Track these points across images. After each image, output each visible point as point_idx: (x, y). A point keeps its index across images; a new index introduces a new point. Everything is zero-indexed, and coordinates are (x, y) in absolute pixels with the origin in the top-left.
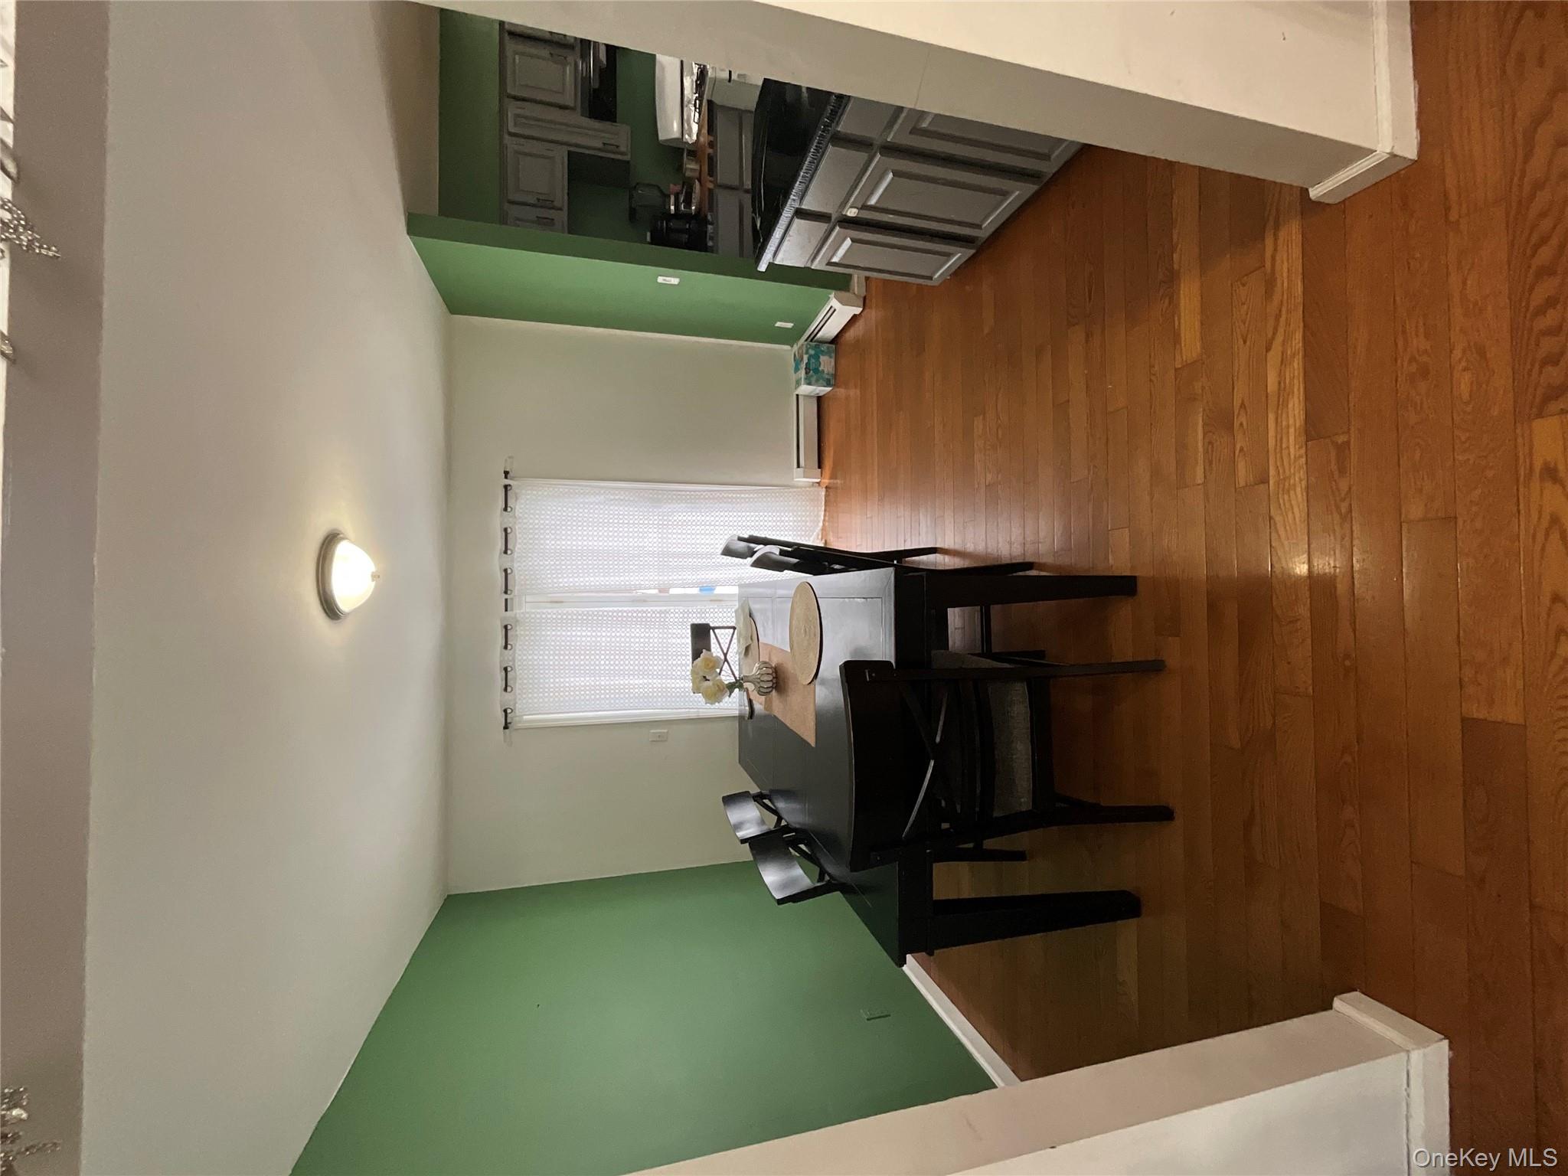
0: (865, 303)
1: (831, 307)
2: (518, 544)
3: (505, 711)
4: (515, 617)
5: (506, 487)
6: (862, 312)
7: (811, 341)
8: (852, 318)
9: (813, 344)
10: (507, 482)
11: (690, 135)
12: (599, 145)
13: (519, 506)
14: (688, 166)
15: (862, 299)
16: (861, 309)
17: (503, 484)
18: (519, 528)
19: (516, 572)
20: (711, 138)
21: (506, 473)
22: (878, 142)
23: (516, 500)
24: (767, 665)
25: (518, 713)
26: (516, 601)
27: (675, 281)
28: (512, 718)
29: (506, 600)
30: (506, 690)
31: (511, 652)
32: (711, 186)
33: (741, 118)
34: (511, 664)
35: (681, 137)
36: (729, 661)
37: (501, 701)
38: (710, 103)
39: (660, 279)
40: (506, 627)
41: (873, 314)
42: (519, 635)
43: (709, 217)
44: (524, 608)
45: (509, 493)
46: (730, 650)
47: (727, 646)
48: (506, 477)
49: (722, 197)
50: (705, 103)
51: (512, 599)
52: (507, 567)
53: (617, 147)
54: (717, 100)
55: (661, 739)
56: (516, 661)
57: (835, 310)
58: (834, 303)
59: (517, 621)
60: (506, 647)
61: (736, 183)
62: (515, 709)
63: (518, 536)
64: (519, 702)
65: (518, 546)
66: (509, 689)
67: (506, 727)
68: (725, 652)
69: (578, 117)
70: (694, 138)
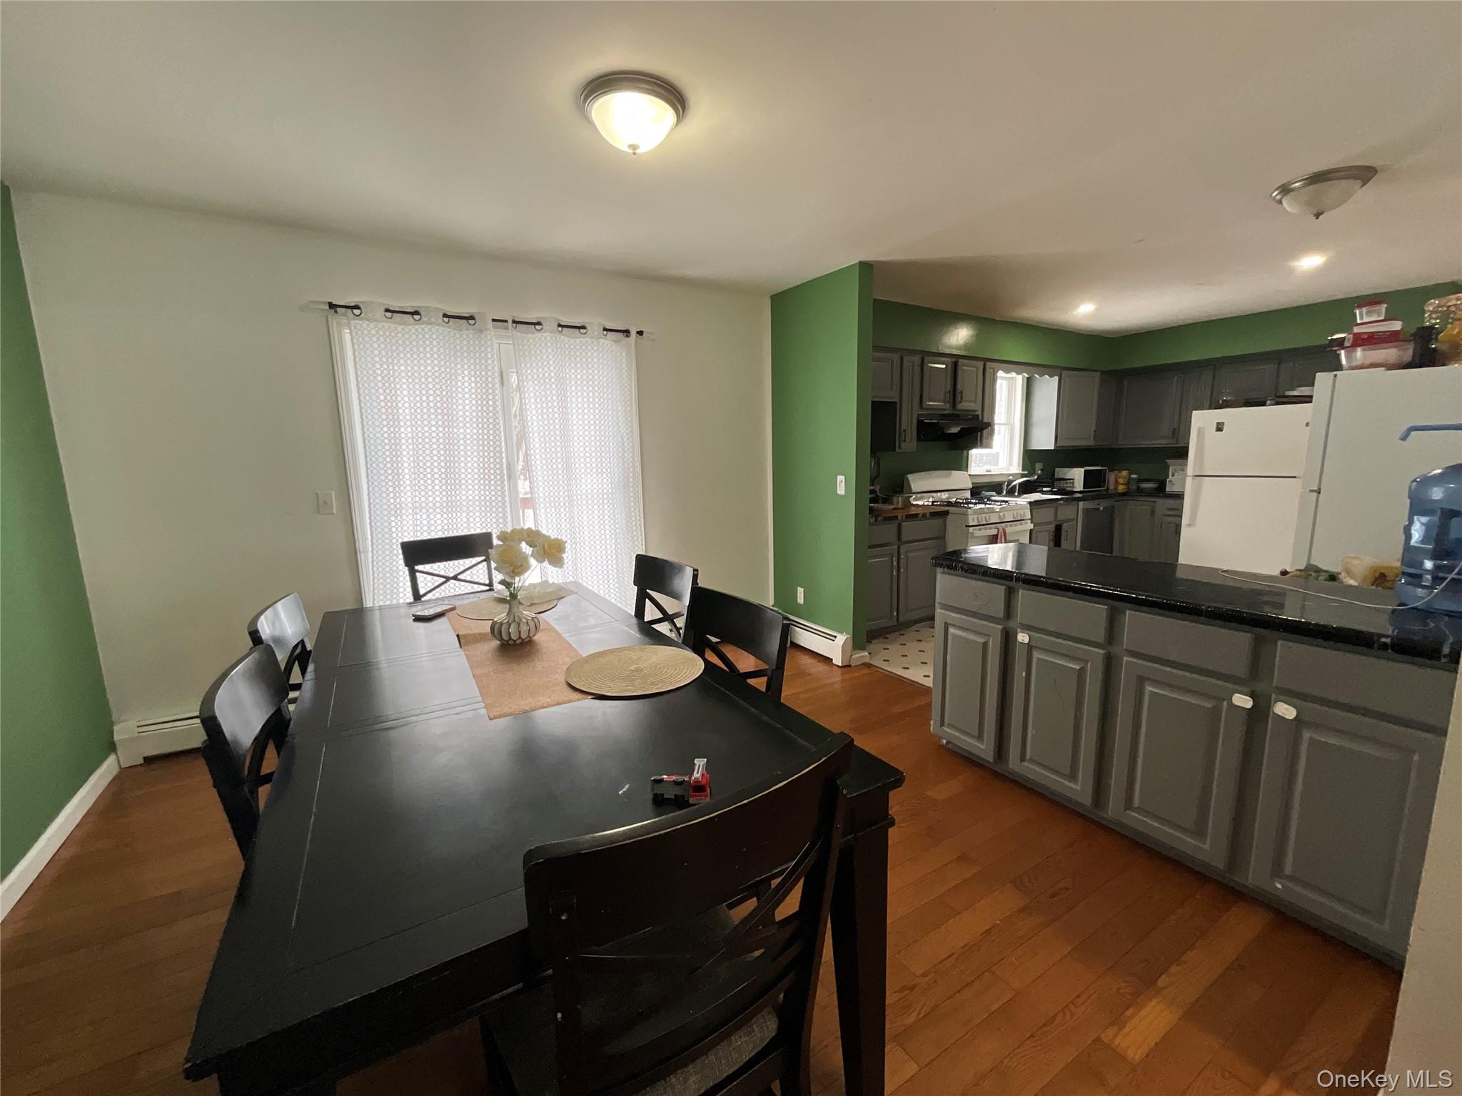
0: (846, 667)
1: (836, 637)
2: (568, 339)
3: (357, 307)
4: (486, 329)
5: (627, 332)
6: (838, 666)
8: (828, 658)
10: (633, 333)
11: (915, 499)
12: (904, 426)
13: (608, 342)
14: (900, 499)
15: (848, 664)
16: (840, 665)
17: (630, 329)
18: (587, 342)
19: (539, 335)
20: (928, 517)
21: (640, 333)
22: (1115, 650)
23: (614, 341)
24: (533, 630)
25: (353, 322)
26: (503, 332)
27: (841, 490)
28: (345, 315)
29: (506, 321)
30: (387, 310)
31: (440, 321)
32: (899, 519)
33: (940, 537)
34: (425, 319)
35: (913, 492)
36: (449, 583)
37: (372, 302)
38: (947, 513)
39: (841, 478)
40: (472, 318)
41: (837, 677)
42: (465, 334)
44: (498, 343)
45: (621, 335)
46: (462, 583)
47: (468, 578)
48: (638, 332)
49: (892, 527)
50: (946, 509)
51: (507, 328)
52: (544, 325)
53: (905, 441)
54: (950, 517)
55: (320, 505)
56: (430, 327)
57: (832, 641)
58: (841, 639)
59: (481, 331)
60: (445, 316)
61: (904, 538)
62: (361, 320)
63: (578, 340)
64: (372, 325)
65: (566, 339)
66: (389, 314)
67: (332, 306)
68: (460, 577)
69: (917, 412)
70: (915, 503)
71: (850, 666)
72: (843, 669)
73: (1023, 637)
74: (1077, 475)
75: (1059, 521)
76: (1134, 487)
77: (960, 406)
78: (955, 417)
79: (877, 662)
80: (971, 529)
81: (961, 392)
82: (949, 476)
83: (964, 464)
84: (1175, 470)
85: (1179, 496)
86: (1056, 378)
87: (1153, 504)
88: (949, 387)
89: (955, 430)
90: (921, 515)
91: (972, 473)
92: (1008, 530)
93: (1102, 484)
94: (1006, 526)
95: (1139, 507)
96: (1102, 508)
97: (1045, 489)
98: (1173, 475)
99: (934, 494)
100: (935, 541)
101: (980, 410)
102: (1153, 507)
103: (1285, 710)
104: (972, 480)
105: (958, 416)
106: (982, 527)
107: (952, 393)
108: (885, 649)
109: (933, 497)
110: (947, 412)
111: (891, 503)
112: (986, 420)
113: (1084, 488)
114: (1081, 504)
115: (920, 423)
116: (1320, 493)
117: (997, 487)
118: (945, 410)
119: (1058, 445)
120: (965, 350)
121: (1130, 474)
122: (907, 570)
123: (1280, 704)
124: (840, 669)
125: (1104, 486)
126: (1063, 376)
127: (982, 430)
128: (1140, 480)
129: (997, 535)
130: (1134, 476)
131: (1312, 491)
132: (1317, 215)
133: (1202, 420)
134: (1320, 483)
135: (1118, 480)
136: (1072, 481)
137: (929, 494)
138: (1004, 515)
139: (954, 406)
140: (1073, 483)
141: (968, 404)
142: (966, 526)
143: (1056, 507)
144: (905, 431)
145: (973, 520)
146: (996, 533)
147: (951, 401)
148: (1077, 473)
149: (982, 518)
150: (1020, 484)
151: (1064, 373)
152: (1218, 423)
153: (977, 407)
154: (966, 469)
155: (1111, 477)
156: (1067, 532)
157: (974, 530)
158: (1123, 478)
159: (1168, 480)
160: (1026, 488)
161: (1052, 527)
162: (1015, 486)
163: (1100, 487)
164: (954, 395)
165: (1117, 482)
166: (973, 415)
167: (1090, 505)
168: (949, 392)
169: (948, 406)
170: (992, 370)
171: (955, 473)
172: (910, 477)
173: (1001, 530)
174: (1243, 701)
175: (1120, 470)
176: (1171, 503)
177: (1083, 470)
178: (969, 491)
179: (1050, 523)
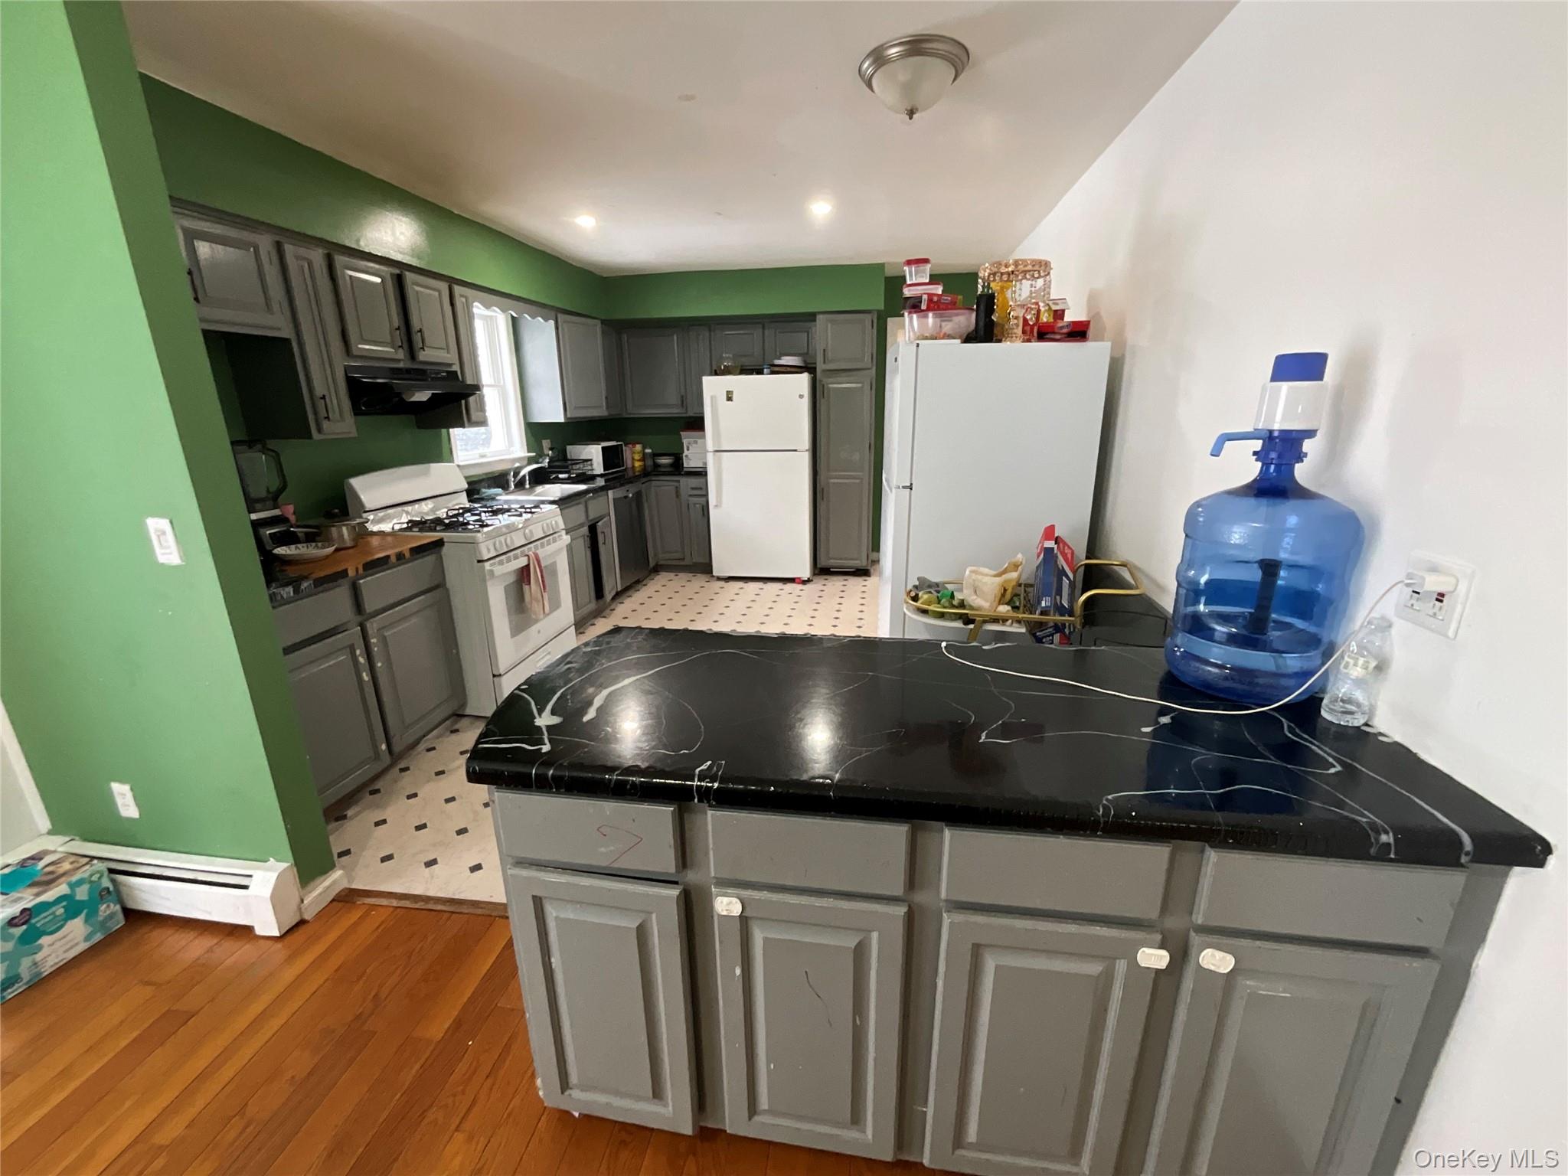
0: (293, 929)
1: (248, 874)
6: (273, 936)
7: (111, 871)
9: (106, 883)
11: (375, 522)
12: (319, 390)
14: (344, 529)
16: (277, 934)
20: (407, 555)
27: (168, 553)
32: (351, 573)
33: (437, 587)
35: (367, 509)
38: (440, 543)
39: (157, 525)
43: (305, 585)
49: (340, 595)
50: (434, 536)
53: (328, 418)
54: (446, 550)
57: (245, 887)
58: (265, 879)
61: (370, 606)
69: (340, 362)
70: (375, 528)
71: (302, 922)
72: (288, 938)
73: (727, 905)
74: (593, 453)
75: (591, 520)
76: (649, 462)
77: (423, 356)
78: (420, 375)
79: (368, 875)
80: (487, 565)
81: (420, 331)
82: (426, 473)
83: (445, 450)
84: (689, 443)
85: (702, 473)
86: (552, 323)
87: (676, 484)
88: (396, 321)
89: (422, 396)
90: (393, 559)
91: (461, 464)
92: (541, 553)
93: (621, 464)
94: (536, 547)
95: (662, 488)
96: (631, 495)
97: (561, 476)
98: (688, 450)
99: (409, 508)
100: (428, 595)
101: (457, 362)
102: (677, 487)
103: (1216, 960)
104: (463, 474)
105: (423, 372)
106: (503, 557)
107: (403, 329)
108: (377, 824)
109: (407, 513)
110: (401, 365)
111: (328, 541)
112: (469, 382)
113: (605, 469)
114: (610, 493)
115: (353, 385)
116: (911, 489)
117: (499, 480)
118: (399, 361)
119: (569, 416)
120: (412, 256)
121: (644, 448)
122: (388, 661)
123: (1208, 952)
124: (279, 945)
125: (623, 466)
126: (559, 320)
127: (466, 396)
128: (655, 455)
129: (528, 566)
130: (648, 451)
131: (904, 487)
132: (911, 113)
133: (713, 386)
134: (911, 479)
135: (634, 456)
136: (589, 463)
137: (399, 509)
138: (531, 531)
139: (412, 355)
140: (591, 465)
141: (435, 352)
142: (479, 561)
143: (586, 502)
144: (324, 397)
145: (489, 550)
146: (526, 563)
147: (406, 346)
148: (593, 451)
149: (500, 542)
150: (531, 473)
151: (561, 317)
152: (727, 392)
153: (450, 357)
154: (451, 460)
155: (627, 452)
156: (604, 533)
157: (491, 565)
158: (638, 453)
159: (684, 455)
160: (540, 477)
161: (585, 530)
162: (524, 476)
163: (620, 467)
164: (408, 335)
165: (633, 459)
166: (448, 372)
167: (620, 493)
168: (398, 329)
169: (401, 354)
170: (464, 300)
171: (434, 466)
172: (356, 482)
173: (532, 556)
174: (1154, 958)
175: (634, 444)
176: (693, 482)
177: (600, 447)
178: (465, 493)
179: (581, 525)
